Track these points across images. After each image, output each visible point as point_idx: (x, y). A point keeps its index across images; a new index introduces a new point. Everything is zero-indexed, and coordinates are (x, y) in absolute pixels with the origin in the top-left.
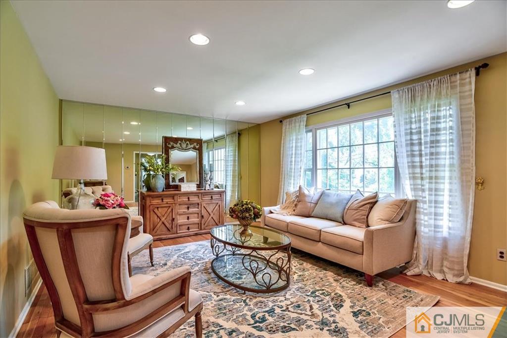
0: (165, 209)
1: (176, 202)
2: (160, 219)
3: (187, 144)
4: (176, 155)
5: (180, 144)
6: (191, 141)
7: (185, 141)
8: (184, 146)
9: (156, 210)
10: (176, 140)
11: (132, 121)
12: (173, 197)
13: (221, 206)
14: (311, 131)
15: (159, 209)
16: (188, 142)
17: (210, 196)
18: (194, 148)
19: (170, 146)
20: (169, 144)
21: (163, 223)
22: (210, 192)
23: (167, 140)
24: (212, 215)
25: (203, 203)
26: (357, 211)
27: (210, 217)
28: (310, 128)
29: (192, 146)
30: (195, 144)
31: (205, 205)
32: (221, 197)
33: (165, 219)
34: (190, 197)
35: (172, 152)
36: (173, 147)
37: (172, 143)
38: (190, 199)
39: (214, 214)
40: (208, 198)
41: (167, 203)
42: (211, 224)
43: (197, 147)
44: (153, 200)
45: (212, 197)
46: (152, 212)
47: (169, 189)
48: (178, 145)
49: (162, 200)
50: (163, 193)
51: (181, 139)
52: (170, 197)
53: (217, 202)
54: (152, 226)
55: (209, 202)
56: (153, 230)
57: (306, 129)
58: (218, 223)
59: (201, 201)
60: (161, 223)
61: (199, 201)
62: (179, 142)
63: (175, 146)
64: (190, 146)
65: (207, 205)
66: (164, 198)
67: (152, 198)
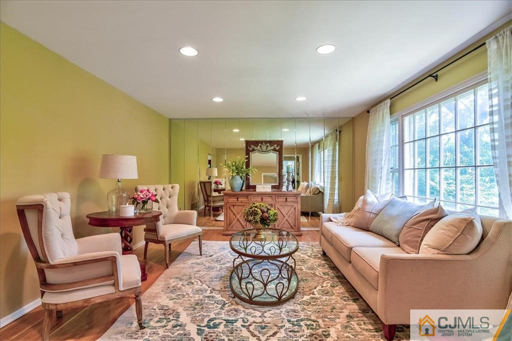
0: (240, 207)
1: (250, 202)
2: (236, 217)
3: (267, 146)
4: (257, 157)
5: (260, 146)
6: (271, 143)
7: (266, 144)
8: (264, 148)
9: (232, 208)
10: (256, 143)
11: (234, 129)
12: (248, 197)
13: (296, 209)
14: (397, 120)
15: (235, 207)
16: (268, 144)
17: (285, 198)
18: (275, 150)
19: (251, 149)
20: (250, 147)
21: (238, 220)
22: (285, 194)
23: (248, 143)
24: (286, 217)
25: (276, 205)
26: (410, 229)
27: (285, 219)
28: (396, 116)
29: (272, 148)
30: (275, 146)
31: (279, 207)
32: (296, 199)
33: (240, 216)
34: (264, 198)
35: (252, 155)
36: (254, 150)
37: (252, 146)
38: (263, 200)
39: (289, 217)
40: (282, 199)
41: (242, 202)
42: (286, 226)
43: (277, 148)
44: (230, 199)
45: (286, 199)
46: (228, 209)
47: (249, 189)
48: (259, 147)
49: (238, 198)
50: (241, 192)
51: (261, 142)
52: (245, 196)
53: (293, 204)
54: (228, 222)
55: (283, 204)
56: (230, 225)
57: (391, 118)
58: (293, 227)
59: (275, 202)
60: (236, 220)
61: (272, 203)
62: (260, 145)
63: (255, 149)
64: (270, 148)
65: (281, 207)
66: (239, 198)
67: (229, 196)
